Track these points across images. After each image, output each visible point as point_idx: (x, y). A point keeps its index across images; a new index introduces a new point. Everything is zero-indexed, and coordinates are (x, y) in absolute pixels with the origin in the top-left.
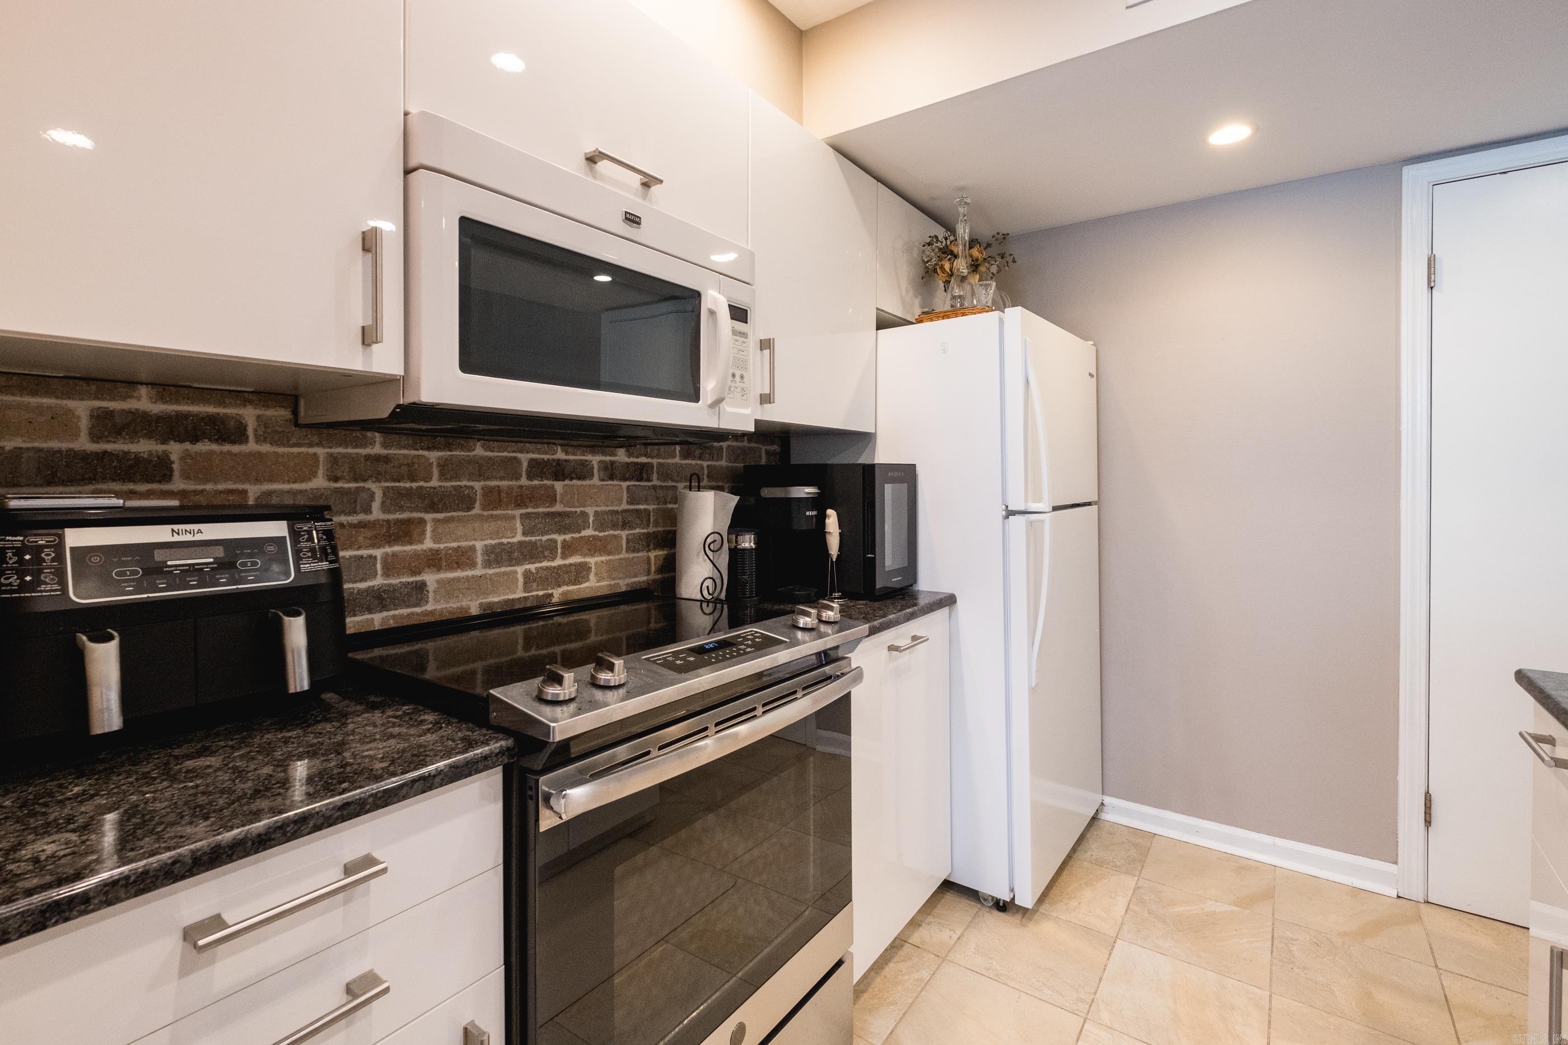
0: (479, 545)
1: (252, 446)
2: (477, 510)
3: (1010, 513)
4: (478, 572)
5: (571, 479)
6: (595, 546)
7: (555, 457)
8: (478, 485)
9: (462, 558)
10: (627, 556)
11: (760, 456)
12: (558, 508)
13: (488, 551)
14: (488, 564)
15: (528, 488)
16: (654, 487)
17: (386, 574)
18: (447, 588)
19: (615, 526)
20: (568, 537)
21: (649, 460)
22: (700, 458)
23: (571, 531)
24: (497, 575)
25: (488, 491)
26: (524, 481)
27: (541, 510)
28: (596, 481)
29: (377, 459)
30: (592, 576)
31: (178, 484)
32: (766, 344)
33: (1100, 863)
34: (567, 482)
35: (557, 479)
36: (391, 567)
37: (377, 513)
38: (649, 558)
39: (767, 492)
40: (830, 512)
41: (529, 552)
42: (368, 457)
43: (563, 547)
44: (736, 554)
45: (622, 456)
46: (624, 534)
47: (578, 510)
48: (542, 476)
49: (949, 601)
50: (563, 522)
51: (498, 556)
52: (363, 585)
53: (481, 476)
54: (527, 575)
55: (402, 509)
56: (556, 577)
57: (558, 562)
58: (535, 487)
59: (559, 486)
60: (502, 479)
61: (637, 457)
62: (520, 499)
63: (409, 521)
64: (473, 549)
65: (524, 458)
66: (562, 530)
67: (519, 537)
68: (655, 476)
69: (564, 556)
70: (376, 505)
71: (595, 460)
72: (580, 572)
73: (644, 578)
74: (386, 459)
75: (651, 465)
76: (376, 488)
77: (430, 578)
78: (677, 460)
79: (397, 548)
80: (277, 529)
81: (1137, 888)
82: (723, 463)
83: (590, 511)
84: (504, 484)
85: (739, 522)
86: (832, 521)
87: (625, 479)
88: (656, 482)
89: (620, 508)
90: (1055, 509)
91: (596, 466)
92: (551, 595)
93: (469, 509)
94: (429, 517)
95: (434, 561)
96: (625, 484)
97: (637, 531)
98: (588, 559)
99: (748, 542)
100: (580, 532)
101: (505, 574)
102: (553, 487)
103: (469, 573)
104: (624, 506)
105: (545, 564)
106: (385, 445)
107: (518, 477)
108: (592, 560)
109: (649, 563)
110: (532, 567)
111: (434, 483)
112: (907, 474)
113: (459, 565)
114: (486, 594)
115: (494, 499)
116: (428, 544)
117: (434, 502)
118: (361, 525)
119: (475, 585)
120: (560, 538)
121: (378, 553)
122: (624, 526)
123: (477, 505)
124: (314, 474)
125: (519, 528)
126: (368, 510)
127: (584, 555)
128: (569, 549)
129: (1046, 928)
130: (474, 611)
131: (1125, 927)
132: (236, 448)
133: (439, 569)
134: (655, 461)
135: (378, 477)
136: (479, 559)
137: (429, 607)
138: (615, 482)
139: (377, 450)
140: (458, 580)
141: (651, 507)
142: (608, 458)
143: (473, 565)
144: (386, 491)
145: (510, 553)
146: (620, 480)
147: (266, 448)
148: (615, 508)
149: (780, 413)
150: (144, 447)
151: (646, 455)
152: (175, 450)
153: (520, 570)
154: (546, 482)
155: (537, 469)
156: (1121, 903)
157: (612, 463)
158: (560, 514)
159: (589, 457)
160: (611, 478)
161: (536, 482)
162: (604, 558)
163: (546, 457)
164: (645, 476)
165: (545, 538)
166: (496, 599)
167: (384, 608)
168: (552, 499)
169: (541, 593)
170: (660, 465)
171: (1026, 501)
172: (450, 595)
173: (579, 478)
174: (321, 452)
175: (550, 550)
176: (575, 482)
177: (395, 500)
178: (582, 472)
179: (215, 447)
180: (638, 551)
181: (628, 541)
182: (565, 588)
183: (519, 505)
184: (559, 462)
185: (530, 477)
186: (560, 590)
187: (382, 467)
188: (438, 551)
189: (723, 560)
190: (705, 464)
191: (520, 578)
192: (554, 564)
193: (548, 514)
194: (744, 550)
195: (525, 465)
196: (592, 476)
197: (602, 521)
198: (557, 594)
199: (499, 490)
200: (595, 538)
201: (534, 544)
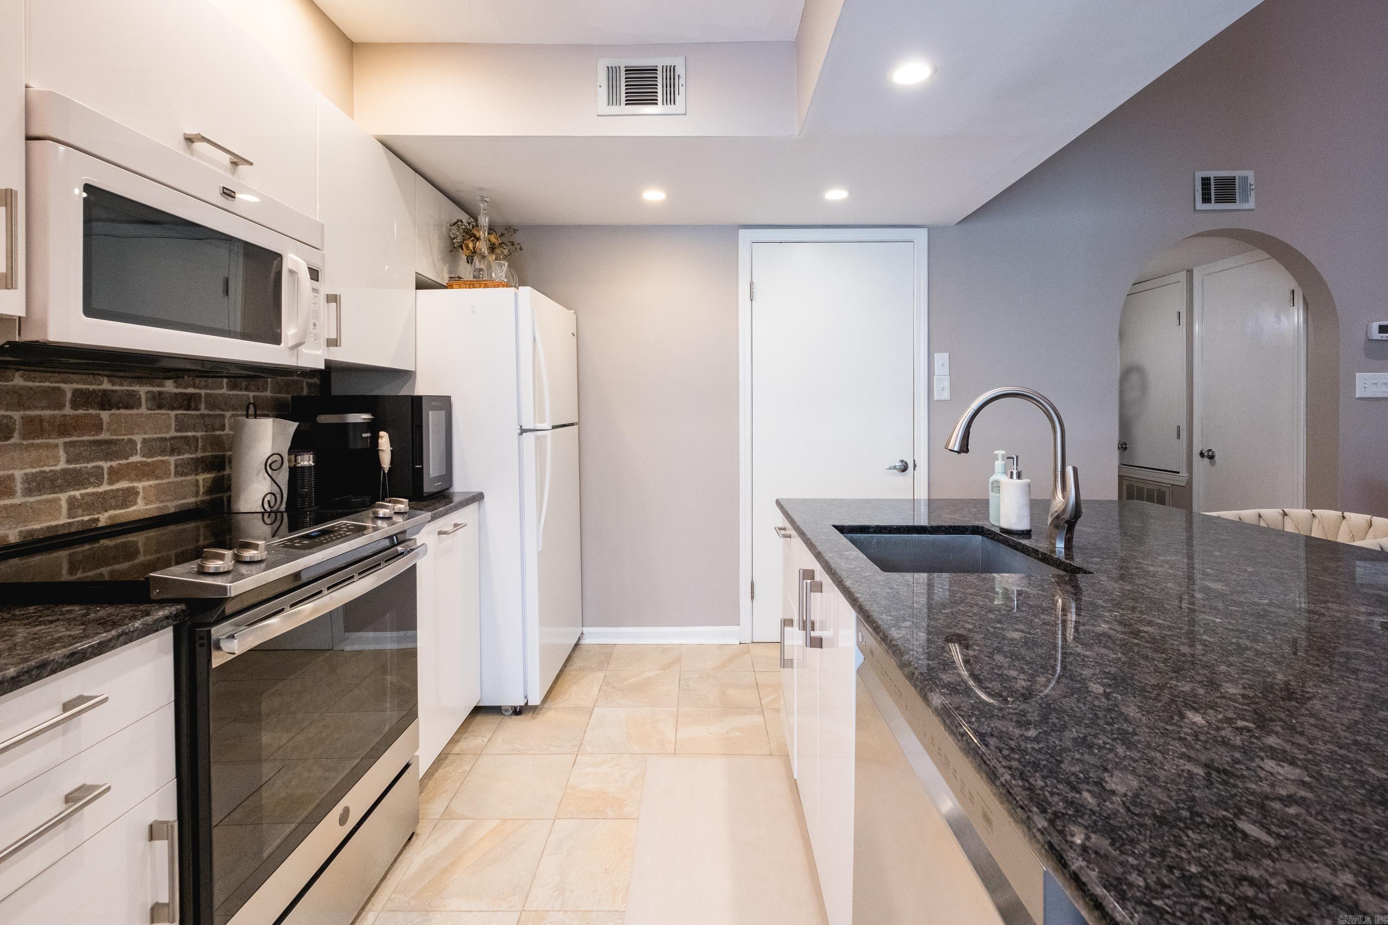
0: (18, 474)
2: (15, 439)
3: (523, 431)
4: (17, 501)
5: (118, 408)
6: (144, 472)
7: (101, 387)
8: (17, 415)
10: (176, 479)
11: (302, 388)
12: (104, 436)
13: (28, 479)
14: (28, 492)
15: (72, 417)
16: (203, 416)
19: (163, 452)
20: (114, 464)
21: (197, 391)
22: (247, 389)
23: (118, 458)
24: (39, 502)
25: (28, 421)
26: (68, 411)
27: (86, 438)
28: (143, 410)
30: (140, 500)
32: (332, 298)
33: (581, 669)
34: (113, 411)
35: (103, 409)
38: (197, 481)
39: (323, 419)
40: (382, 433)
41: (73, 479)
43: (109, 473)
44: (294, 472)
45: (169, 387)
46: (172, 459)
47: (125, 437)
48: (87, 404)
49: (478, 498)
50: (108, 449)
51: (39, 484)
53: (20, 406)
54: (72, 502)
56: (103, 502)
57: (105, 488)
58: (79, 416)
59: (105, 415)
60: (43, 408)
61: (186, 388)
62: (63, 428)
64: (11, 478)
65: (68, 388)
66: (108, 457)
67: (62, 465)
68: (203, 406)
69: (111, 482)
71: (143, 390)
72: (128, 497)
73: (192, 500)
75: (200, 395)
78: (224, 391)
81: (605, 677)
82: (268, 394)
83: (138, 438)
84: (47, 413)
85: (298, 445)
86: (384, 441)
87: (173, 409)
88: (203, 411)
89: (168, 436)
90: (554, 427)
92: (98, 520)
93: (7, 438)
96: (173, 413)
97: (186, 456)
98: (135, 484)
99: (307, 461)
100: (127, 458)
101: (47, 501)
102: (98, 417)
103: (8, 502)
104: (173, 433)
105: (91, 490)
107: (61, 406)
108: (139, 485)
109: (197, 486)
110: (77, 493)
112: (445, 403)
114: (25, 522)
119: (15, 513)
120: (106, 465)
122: (172, 452)
123: (16, 435)
125: (63, 456)
127: (132, 481)
128: (115, 475)
129: (550, 715)
131: (599, 700)
134: (203, 392)
136: (19, 486)
138: (163, 411)
141: (199, 434)
142: (156, 389)
143: (11, 494)
145: (52, 481)
146: (168, 409)
148: (164, 436)
149: (343, 355)
151: (194, 386)
153: (64, 497)
154: (91, 411)
155: (82, 399)
156: (596, 687)
157: (160, 393)
158: (106, 442)
159: (136, 388)
160: (160, 407)
161: (80, 412)
162: (152, 483)
163: (91, 387)
164: (193, 405)
165: (90, 465)
166: (38, 526)
168: (98, 428)
169: (86, 518)
170: (207, 394)
171: (535, 423)
173: (127, 408)
175: (97, 476)
176: (122, 411)
178: (129, 402)
180: (186, 474)
181: (176, 466)
182: (112, 512)
183: (61, 434)
184: (105, 391)
185: (74, 406)
186: (107, 515)
189: (283, 477)
190: (251, 394)
191: (64, 505)
192: (101, 489)
193: (94, 442)
194: (303, 468)
195: (69, 395)
196: (139, 406)
197: (150, 448)
198: (104, 518)
199: (41, 420)
200: (143, 464)
201: (79, 471)
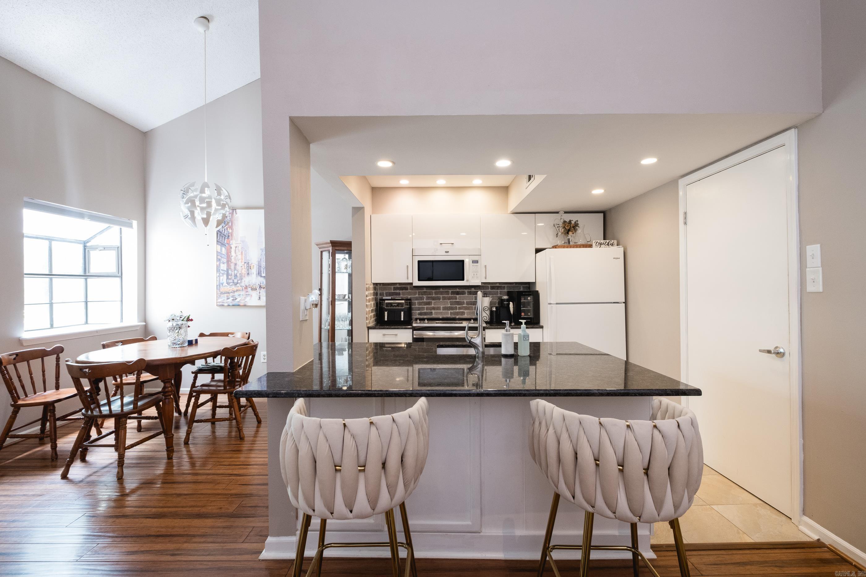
0: (442, 306)
1: (409, 291)
2: (441, 300)
4: (441, 311)
6: (466, 308)
8: (441, 296)
9: (438, 308)
10: (474, 311)
12: (458, 300)
13: (443, 308)
14: (443, 310)
17: (426, 310)
18: (436, 313)
19: (471, 304)
20: (460, 306)
21: (481, 290)
22: (497, 289)
25: (443, 297)
26: (450, 295)
28: (466, 295)
29: (425, 292)
30: (466, 314)
31: (401, 296)
35: (457, 294)
36: (427, 309)
37: (425, 300)
40: (511, 303)
42: (424, 292)
44: (491, 312)
45: (473, 290)
46: (473, 306)
47: (462, 301)
48: (454, 294)
49: (542, 327)
50: (458, 303)
51: (445, 308)
52: (423, 311)
53: (442, 294)
54: (451, 313)
55: (428, 300)
56: (458, 313)
57: (458, 311)
58: (452, 296)
59: (458, 296)
61: (477, 290)
62: (449, 298)
63: (430, 302)
64: (440, 307)
65: (450, 291)
67: (449, 305)
69: (459, 310)
70: (425, 299)
72: (463, 313)
74: (426, 292)
76: (425, 296)
77: (433, 311)
78: (489, 290)
79: (428, 306)
80: (403, 301)
83: (465, 301)
84: (446, 296)
86: (511, 305)
89: (472, 301)
91: (466, 292)
94: (433, 301)
95: (434, 308)
100: (463, 305)
101: (446, 312)
103: (440, 311)
104: (474, 300)
106: (426, 290)
107: (449, 295)
108: (466, 311)
110: (452, 311)
111: (434, 296)
113: (438, 310)
115: (444, 298)
116: (433, 306)
117: (434, 299)
118: (422, 302)
119: (441, 313)
120: (458, 306)
121: (425, 306)
124: (416, 294)
125: (449, 304)
126: (424, 300)
127: (463, 310)
128: (460, 308)
130: (441, 318)
132: (407, 291)
133: (435, 310)
135: (425, 295)
136: (441, 309)
137: (433, 316)
139: (425, 290)
140: (438, 312)
142: (469, 290)
143: (441, 310)
144: (426, 297)
147: (410, 291)
150: (398, 291)
152: (401, 291)
153: (449, 312)
155: (453, 293)
157: (470, 291)
158: (458, 301)
159: (465, 290)
160: (470, 294)
165: (455, 306)
167: (426, 315)
168: (456, 299)
172: (436, 315)
173: (462, 295)
174: (417, 291)
175: (456, 308)
177: (428, 298)
179: (405, 291)
181: (474, 308)
182: (459, 316)
183: (449, 300)
184: (458, 291)
185: (451, 295)
187: (426, 293)
188: (434, 307)
189: (489, 313)
191: (449, 313)
192: (456, 311)
193: (455, 301)
194: (493, 311)
195: (450, 292)
196: (465, 294)
197: (468, 303)
198: (457, 317)
199: (445, 297)
200: (466, 307)
201: (452, 307)
